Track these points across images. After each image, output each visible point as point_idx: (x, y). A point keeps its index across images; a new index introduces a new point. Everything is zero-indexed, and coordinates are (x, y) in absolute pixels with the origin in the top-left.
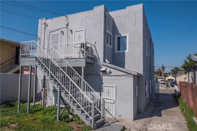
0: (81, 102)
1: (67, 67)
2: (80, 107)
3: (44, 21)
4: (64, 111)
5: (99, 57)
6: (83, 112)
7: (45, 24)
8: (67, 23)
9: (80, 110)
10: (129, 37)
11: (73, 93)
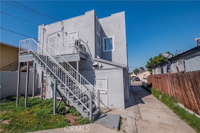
0: (77, 93)
1: (63, 63)
2: (77, 99)
3: (43, 27)
4: (61, 103)
5: (91, 54)
6: (80, 104)
7: (44, 29)
8: (62, 27)
9: (77, 102)
10: (114, 38)
11: (70, 85)
